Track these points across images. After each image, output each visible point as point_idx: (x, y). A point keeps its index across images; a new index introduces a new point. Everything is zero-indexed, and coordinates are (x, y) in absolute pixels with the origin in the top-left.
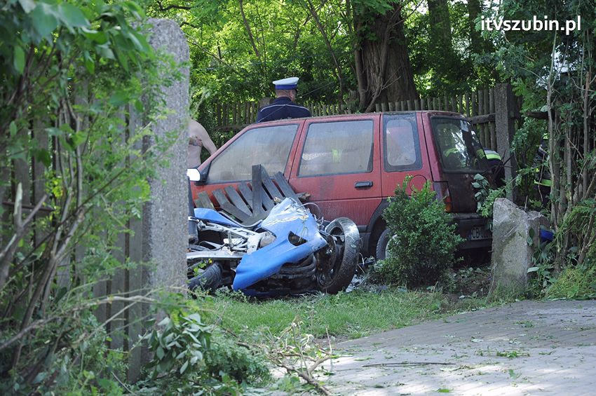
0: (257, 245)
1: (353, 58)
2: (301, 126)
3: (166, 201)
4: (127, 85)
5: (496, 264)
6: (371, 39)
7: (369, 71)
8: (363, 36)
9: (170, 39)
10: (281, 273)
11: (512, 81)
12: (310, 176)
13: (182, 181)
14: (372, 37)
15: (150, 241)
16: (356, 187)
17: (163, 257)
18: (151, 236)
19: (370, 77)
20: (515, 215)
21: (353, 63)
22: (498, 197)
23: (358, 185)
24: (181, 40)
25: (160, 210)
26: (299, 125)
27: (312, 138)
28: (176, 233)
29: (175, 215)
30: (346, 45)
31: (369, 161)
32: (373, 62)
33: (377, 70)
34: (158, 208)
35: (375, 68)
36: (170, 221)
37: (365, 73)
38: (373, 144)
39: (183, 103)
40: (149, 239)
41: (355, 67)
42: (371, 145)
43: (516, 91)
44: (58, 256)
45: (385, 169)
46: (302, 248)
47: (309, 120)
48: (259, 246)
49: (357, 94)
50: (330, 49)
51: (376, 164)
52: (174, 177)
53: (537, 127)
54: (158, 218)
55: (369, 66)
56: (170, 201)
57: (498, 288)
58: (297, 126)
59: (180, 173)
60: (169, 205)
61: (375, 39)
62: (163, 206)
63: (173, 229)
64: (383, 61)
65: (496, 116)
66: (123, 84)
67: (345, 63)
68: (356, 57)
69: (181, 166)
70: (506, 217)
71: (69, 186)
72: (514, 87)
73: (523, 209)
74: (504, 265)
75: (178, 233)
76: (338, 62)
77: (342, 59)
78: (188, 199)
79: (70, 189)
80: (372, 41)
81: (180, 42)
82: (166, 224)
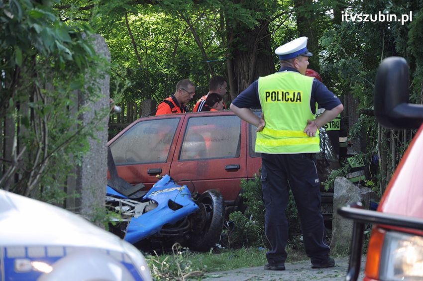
0: (142, 211)
1: (226, 66)
2: (182, 119)
3: (92, 160)
4: (78, 77)
5: (335, 229)
6: (242, 49)
7: (240, 77)
8: (234, 47)
9: (98, 47)
10: (161, 232)
11: (350, 86)
12: (188, 160)
13: (103, 147)
14: (242, 48)
15: (81, 188)
16: (226, 169)
17: (89, 200)
18: (81, 184)
19: (240, 83)
20: (350, 190)
21: (226, 71)
22: (338, 175)
23: (228, 167)
24: (105, 48)
25: (88, 167)
26: (180, 118)
27: (190, 129)
28: (98, 183)
29: (98, 171)
30: (220, 54)
31: (238, 149)
32: (244, 70)
33: (247, 77)
34: (86, 165)
35: (245, 75)
36: (94, 174)
37: (236, 78)
38: (240, 135)
39: (105, 93)
40: (80, 186)
41: (227, 74)
42: (239, 135)
43: (353, 94)
44: (32, 186)
45: (250, 155)
46: (179, 212)
47: (189, 115)
48: (144, 212)
49: (229, 97)
50: (205, 58)
51: (243, 151)
52: (98, 144)
53: (369, 122)
54: (87, 171)
55: (240, 74)
56: (95, 160)
57: (336, 246)
58: (178, 120)
59: (102, 141)
60: (94, 164)
61: (245, 50)
62: (90, 164)
63: (97, 181)
64: (252, 69)
65: (349, 118)
66: (74, 77)
67: (219, 71)
68: (229, 65)
69: (103, 136)
70: (344, 191)
71: (40, 141)
72: (351, 90)
73: (357, 186)
74: (342, 229)
75: (100, 183)
76: (213, 69)
77: (216, 66)
78: (107, 160)
79: (41, 143)
80: (242, 51)
81: (104, 50)
82: (92, 177)
